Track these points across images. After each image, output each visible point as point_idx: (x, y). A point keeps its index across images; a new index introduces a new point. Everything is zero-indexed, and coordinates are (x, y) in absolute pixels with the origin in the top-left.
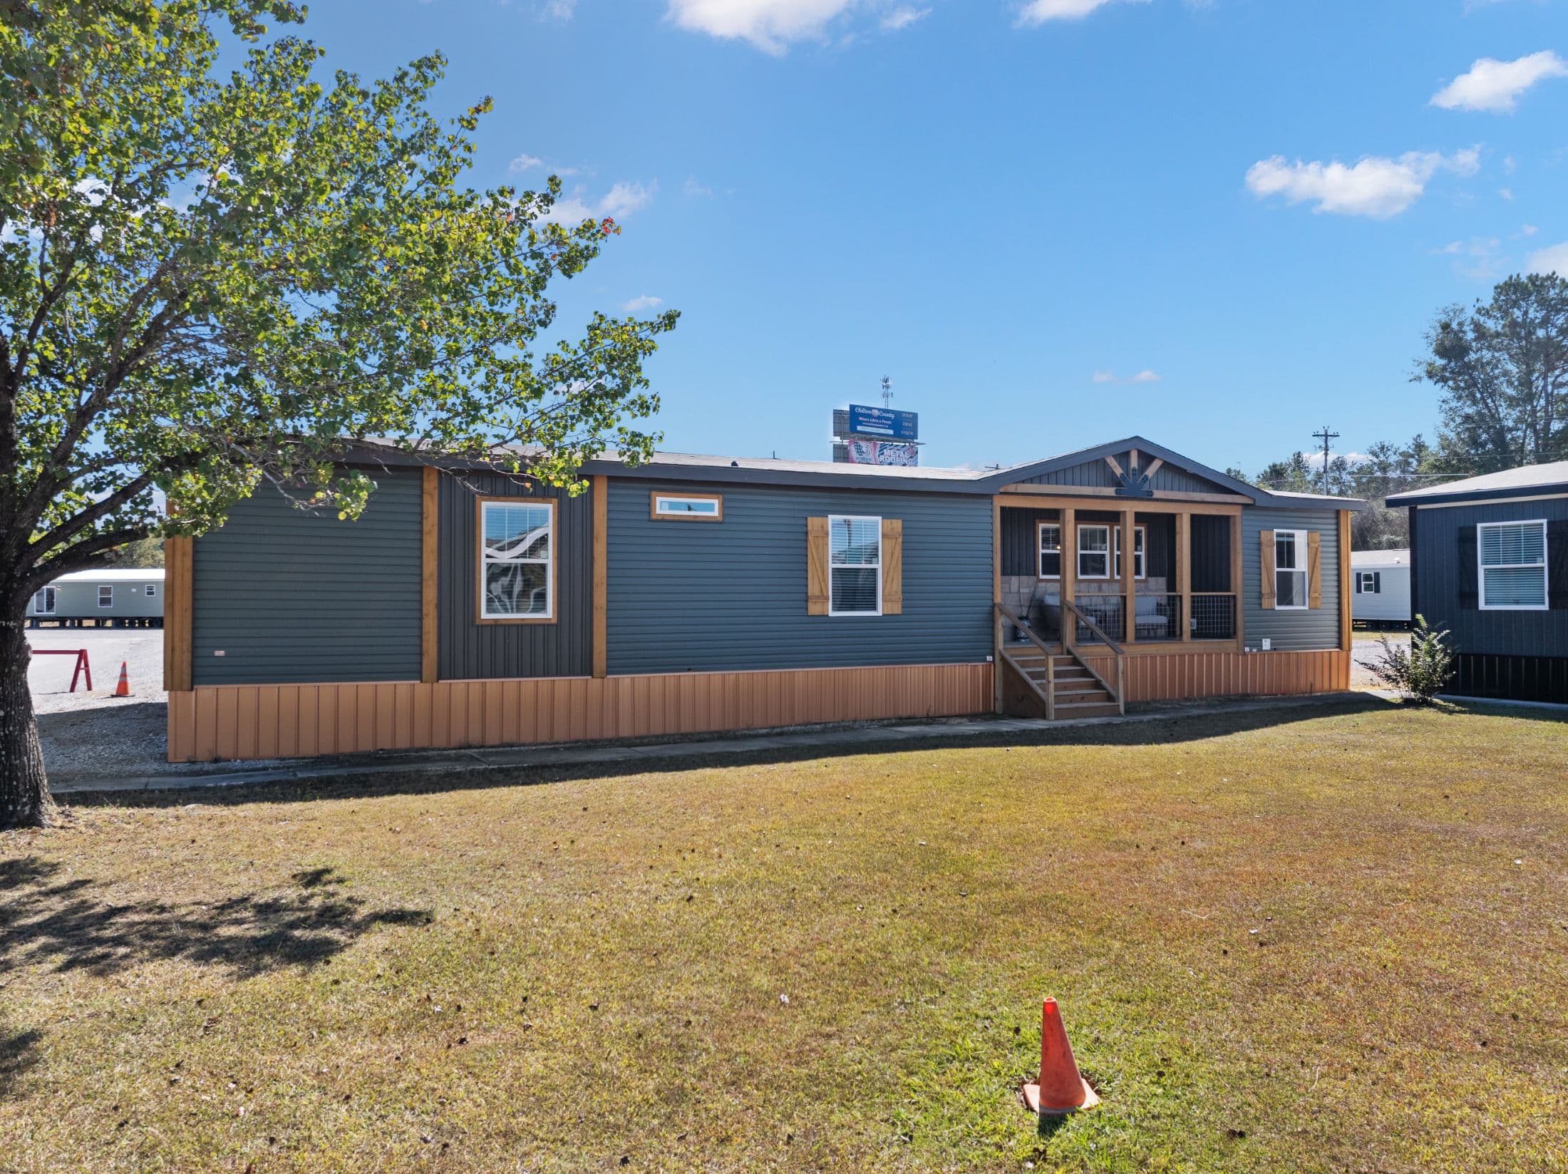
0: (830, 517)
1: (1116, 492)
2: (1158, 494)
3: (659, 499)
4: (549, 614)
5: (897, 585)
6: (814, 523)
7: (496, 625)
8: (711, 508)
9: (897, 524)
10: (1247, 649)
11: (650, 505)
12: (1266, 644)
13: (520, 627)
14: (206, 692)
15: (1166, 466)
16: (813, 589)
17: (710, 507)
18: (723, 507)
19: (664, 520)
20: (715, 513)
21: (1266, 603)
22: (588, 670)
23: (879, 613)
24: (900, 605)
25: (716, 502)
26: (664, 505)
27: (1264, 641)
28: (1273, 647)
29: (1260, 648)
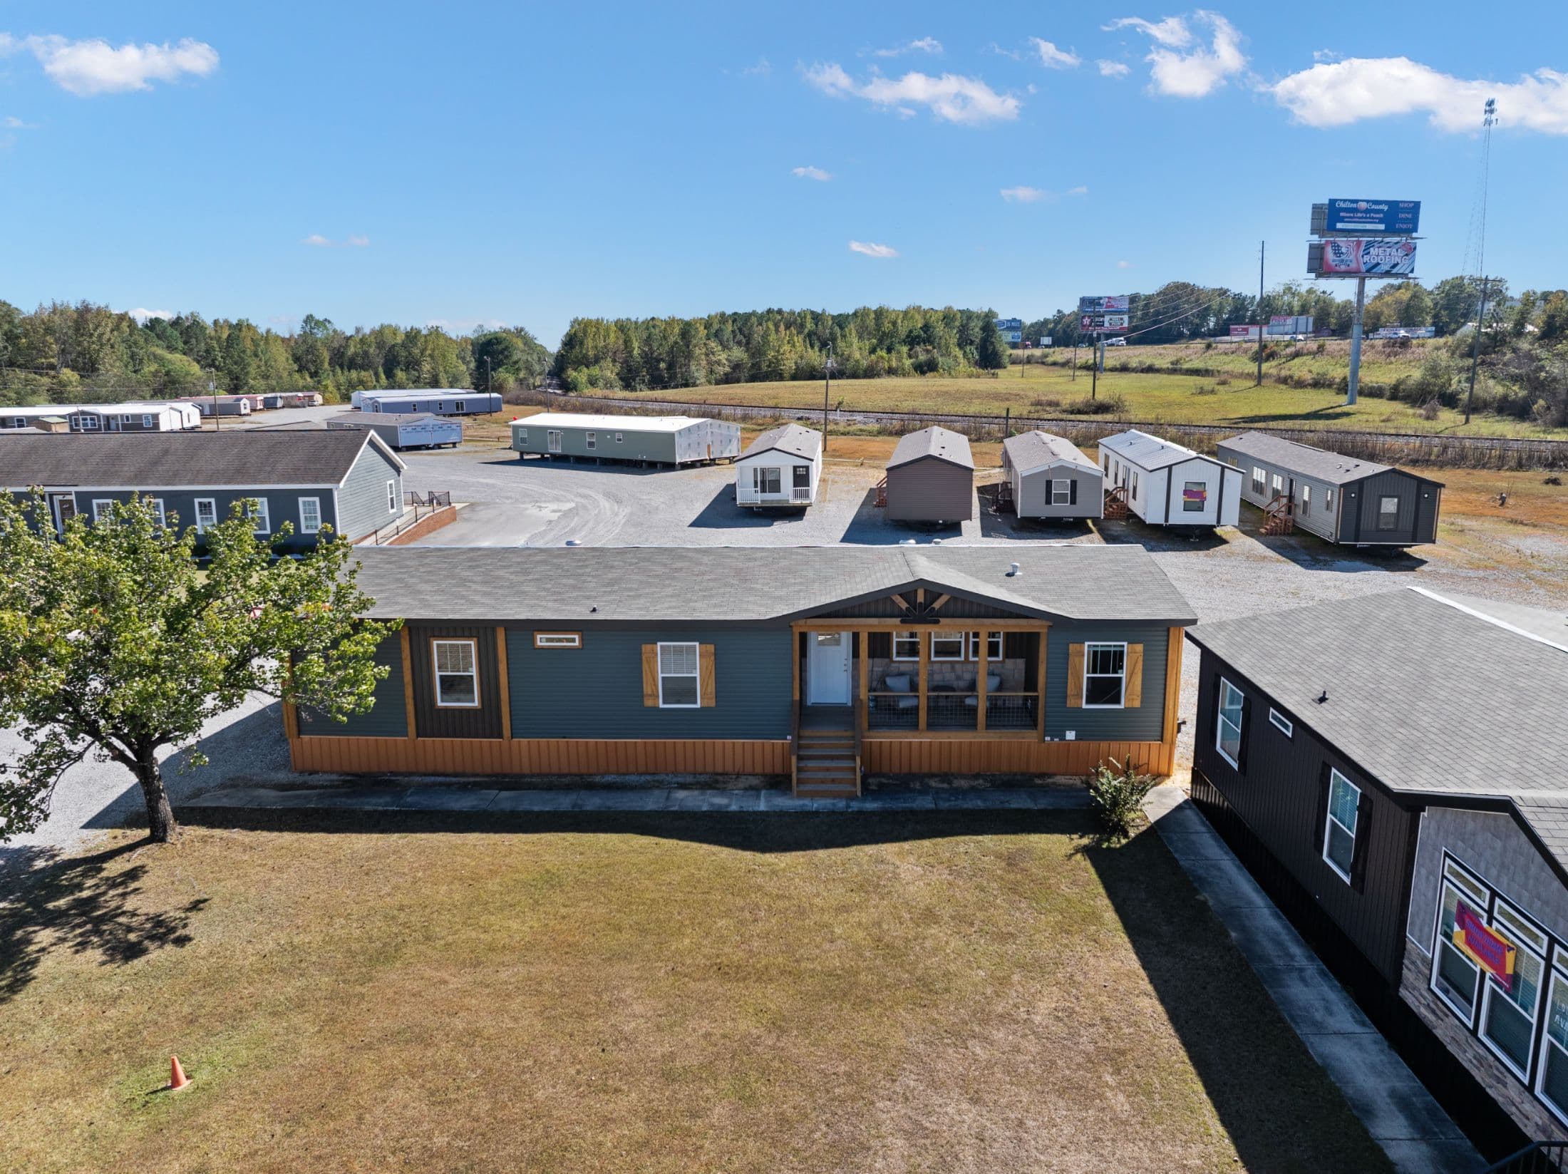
0: (659, 644)
1: (901, 619)
3: (539, 637)
4: (476, 704)
5: (711, 688)
6: (646, 648)
7: (446, 709)
8: (573, 640)
9: (711, 648)
10: (1049, 739)
11: (533, 640)
12: (1070, 735)
13: (461, 710)
14: (306, 738)
15: (953, 599)
16: (647, 689)
17: (575, 640)
18: (582, 640)
19: (542, 648)
20: (577, 644)
21: (1071, 703)
22: (500, 736)
23: (698, 706)
24: (714, 701)
25: (577, 637)
26: (541, 640)
27: (1068, 733)
28: (1078, 738)
29: (1063, 738)
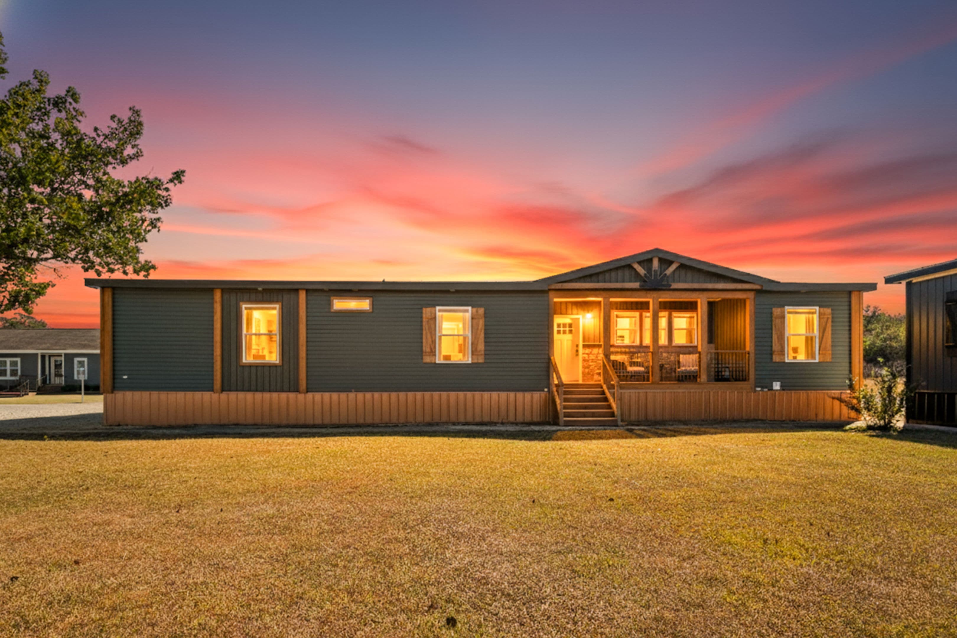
0: (438, 307)
1: (640, 286)
2: (674, 286)
3: (335, 300)
4: (277, 360)
5: (481, 346)
6: (427, 311)
7: (250, 366)
9: (481, 312)
10: (759, 389)
11: (331, 304)
12: (777, 386)
13: (263, 367)
14: (119, 395)
15: (682, 266)
16: (426, 348)
17: (366, 304)
18: (372, 304)
19: (338, 312)
20: (367, 307)
21: (777, 358)
22: (297, 390)
23: (469, 362)
24: (483, 357)
25: (368, 301)
26: (337, 304)
27: (774, 383)
28: (783, 388)
29: (771, 389)
